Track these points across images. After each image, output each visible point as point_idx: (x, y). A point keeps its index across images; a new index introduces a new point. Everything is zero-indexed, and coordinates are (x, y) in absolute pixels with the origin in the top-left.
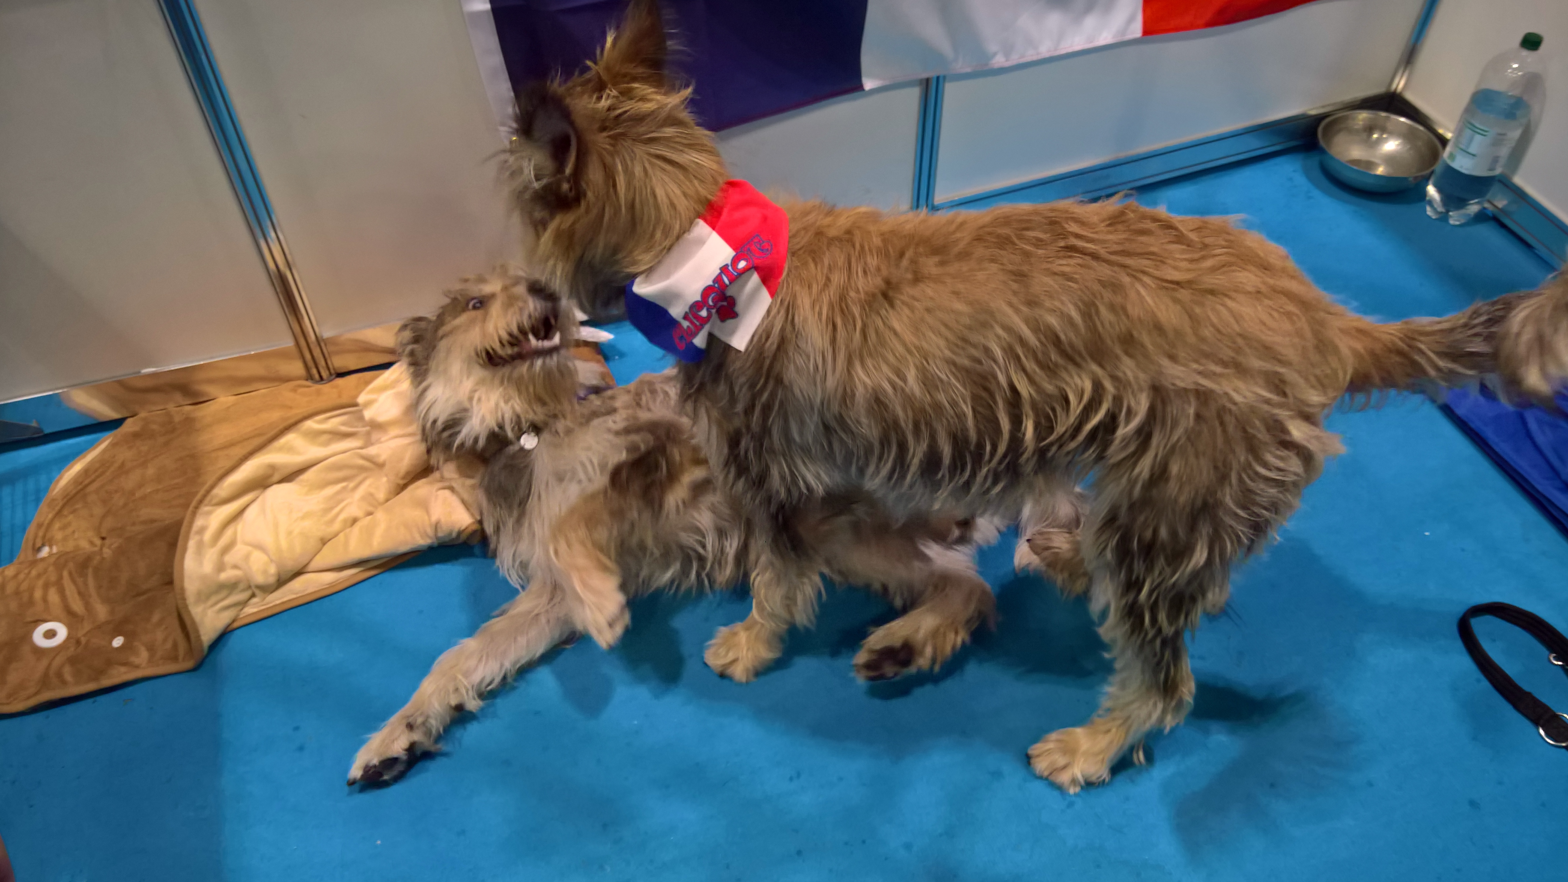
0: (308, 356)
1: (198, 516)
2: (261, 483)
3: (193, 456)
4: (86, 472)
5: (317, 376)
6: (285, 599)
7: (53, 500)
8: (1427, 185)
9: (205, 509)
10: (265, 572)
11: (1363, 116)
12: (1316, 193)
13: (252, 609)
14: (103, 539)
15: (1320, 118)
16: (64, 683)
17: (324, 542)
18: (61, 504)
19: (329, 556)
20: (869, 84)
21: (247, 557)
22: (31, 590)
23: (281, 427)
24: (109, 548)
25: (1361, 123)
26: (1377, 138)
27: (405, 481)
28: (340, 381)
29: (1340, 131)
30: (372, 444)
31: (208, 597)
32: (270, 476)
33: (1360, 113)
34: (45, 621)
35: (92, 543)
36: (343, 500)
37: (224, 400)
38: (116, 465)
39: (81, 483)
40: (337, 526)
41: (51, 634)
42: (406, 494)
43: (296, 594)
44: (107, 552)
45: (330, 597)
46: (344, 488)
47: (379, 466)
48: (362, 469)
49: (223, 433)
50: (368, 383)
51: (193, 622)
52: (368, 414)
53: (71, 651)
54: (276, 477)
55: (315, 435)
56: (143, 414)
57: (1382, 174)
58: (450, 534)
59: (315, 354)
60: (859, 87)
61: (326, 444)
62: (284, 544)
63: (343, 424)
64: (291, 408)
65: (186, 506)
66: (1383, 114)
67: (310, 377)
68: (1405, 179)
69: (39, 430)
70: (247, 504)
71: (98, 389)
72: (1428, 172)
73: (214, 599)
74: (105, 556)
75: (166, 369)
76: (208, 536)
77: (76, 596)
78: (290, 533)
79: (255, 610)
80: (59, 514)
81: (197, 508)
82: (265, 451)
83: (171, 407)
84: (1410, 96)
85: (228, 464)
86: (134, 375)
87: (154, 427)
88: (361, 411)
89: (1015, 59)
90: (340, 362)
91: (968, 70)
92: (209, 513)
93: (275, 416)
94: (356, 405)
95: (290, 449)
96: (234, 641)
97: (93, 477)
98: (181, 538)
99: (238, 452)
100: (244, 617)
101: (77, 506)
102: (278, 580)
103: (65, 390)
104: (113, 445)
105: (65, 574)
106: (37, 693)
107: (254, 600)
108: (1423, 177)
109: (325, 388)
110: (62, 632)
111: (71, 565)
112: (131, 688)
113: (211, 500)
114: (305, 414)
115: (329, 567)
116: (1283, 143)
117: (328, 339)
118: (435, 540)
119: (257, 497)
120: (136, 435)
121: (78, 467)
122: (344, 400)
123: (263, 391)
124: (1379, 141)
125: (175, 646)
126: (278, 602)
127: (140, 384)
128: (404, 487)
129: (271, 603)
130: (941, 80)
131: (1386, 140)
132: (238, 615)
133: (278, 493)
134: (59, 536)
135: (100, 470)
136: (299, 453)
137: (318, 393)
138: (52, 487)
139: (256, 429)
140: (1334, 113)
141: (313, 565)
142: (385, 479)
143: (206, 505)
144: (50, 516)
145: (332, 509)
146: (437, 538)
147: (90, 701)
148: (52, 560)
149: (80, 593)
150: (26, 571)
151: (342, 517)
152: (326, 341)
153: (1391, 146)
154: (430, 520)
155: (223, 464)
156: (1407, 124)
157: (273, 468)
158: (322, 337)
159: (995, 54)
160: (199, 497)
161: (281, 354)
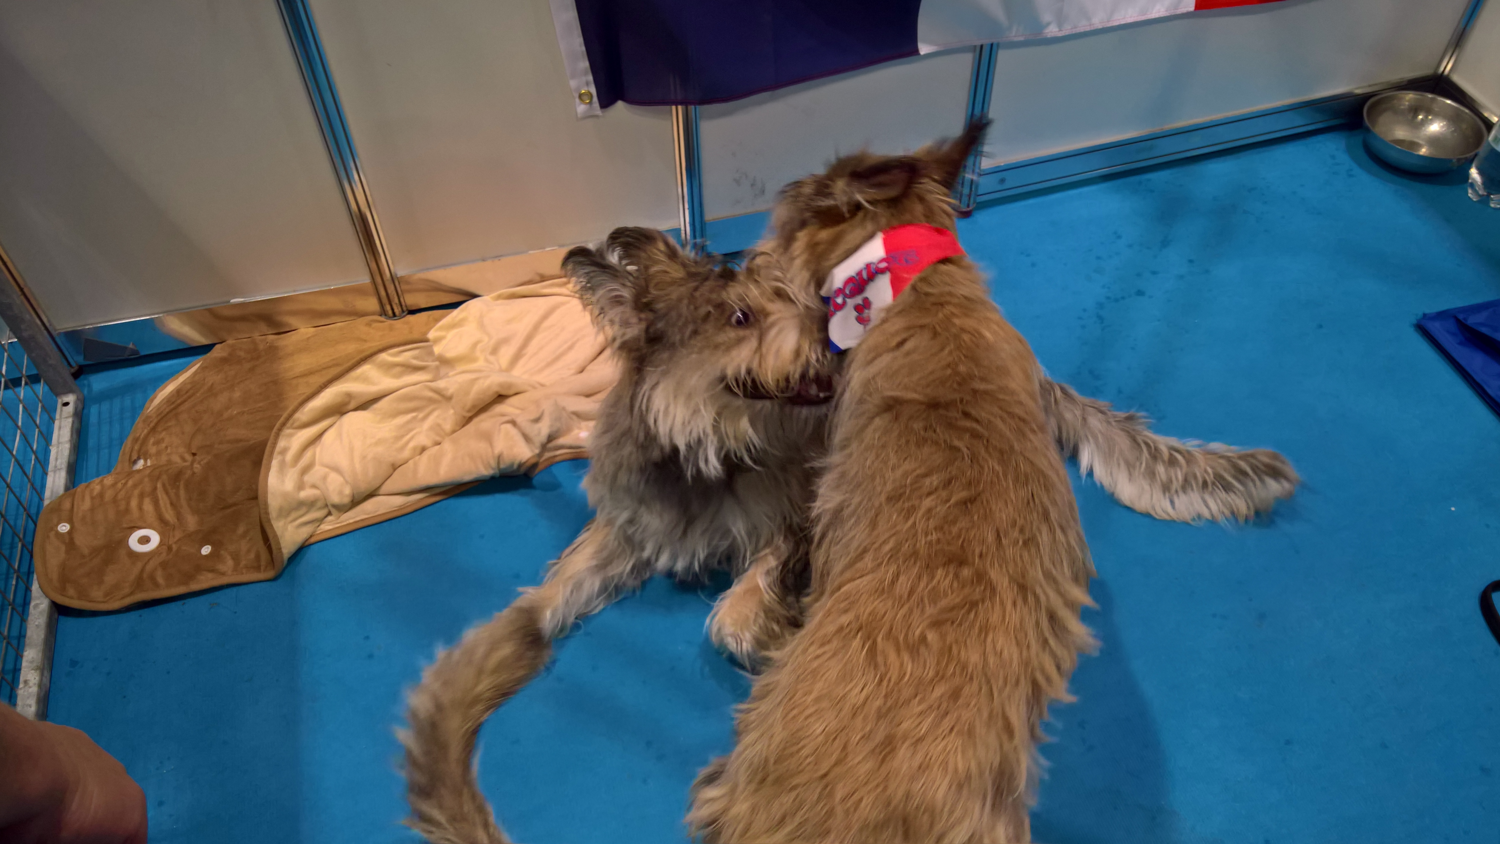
0: (383, 293)
1: (281, 437)
2: (338, 410)
3: (275, 382)
4: (178, 392)
5: (390, 312)
6: (358, 519)
7: (148, 417)
8: (1470, 168)
9: (287, 431)
10: (341, 493)
11: (1409, 97)
12: (1357, 170)
13: (328, 526)
14: (194, 454)
15: (1367, 97)
16: (157, 585)
17: (395, 467)
18: (155, 421)
19: (398, 481)
20: (924, 49)
21: (324, 478)
22: (128, 499)
23: (358, 358)
24: (199, 463)
25: (1407, 103)
26: (1422, 119)
27: (470, 414)
28: (411, 318)
29: (1385, 110)
30: (441, 378)
31: (289, 513)
32: (347, 404)
33: (1407, 94)
34: (140, 528)
35: (184, 460)
36: (411, 430)
37: (305, 331)
38: (206, 388)
39: (173, 403)
40: (406, 453)
41: (145, 540)
42: (471, 427)
43: (368, 514)
44: (197, 467)
45: (400, 519)
46: (414, 418)
47: (446, 398)
48: (431, 400)
49: (303, 362)
50: (437, 320)
51: (275, 536)
52: (437, 350)
53: (163, 557)
54: (352, 405)
55: (388, 367)
56: (230, 342)
57: (1426, 155)
58: (512, 465)
59: (389, 292)
60: (915, 52)
61: (398, 376)
62: (358, 467)
63: (415, 358)
64: (365, 341)
65: (271, 428)
66: (1430, 96)
67: (384, 313)
68: (1450, 161)
69: (135, 352)
70: (325, 428)
71: (189, 316)
72: (1473, 153)
73: (294, 515)
74: (196, 470)
75: (253, 299)
76: (289, 456)
77: (168, 506)
78: (364, 457)
79: (330, 527)
80: (153, 430)
81: (280, 430)
82: (342, 380)
83: (256, 336)
84: (1457, 79)
85: (308, 391)
86: (223, 305)
87: (242, 354)
88: (431, 346)
89: (1067, 30)
90: (412, 300)
91: (1022, 39)
92: (291, 436)
93: (350, 348)
94: (427, 341)
95: (366, 380)
96: (311, 555)
97: (185, 397)
98: (266, 457)
99: (317, 380)
100: (319, 534)
101: (170, 424)
102: (352, 501)
103: (161, 315)
104: (203, 369)
105: (159, 485)
106: (132, 593)
107: (330, 518)
108: (1466, 159)
109: (398, 324)
110: (155, 539)
111: (165, 477)
112: (217, 593)
113: (293, 424)
114: (380, 347)
115: (399, 491)
116: (1326, 121)
117: (402, 277)
118: (497, 471)
119: (335, 423)
120: (224, 360)
121: (170, 388)
122: (416, 336)
123: (340, 325)
124: (1424, 123)
125: (258, 557)
126: (351, 521)
127: (227, 313)
128: (470, 419)
129: (346, 521)
130: (994, 47)
131: (1431, 122)
132: (315, 532)
133: (353, 420)
134: (153, 450)
135: (191, 392)
136: (374, 384)
137: (391, 328)
138: (147, 405)
139: (333, 360)
140: (1379, 92)
141: (384, 489)
142: (452, 411)
143: (288, 428)
144: (146, 431)
145: (403, 436)
146: (500, 470)
147: (180, 603)
148: (148, 472)
149: (172, 504)
150: (123, 481)
151: (411, 445)
152: (401, 280)
153: (1435, 127)
154: (493, 452)
155: (304, 390)
156: (1453, 106)
157: (349, 396)
158: (396, 275)
159: (1048, 24)
160: (282, 419)
161: (358, 291)
